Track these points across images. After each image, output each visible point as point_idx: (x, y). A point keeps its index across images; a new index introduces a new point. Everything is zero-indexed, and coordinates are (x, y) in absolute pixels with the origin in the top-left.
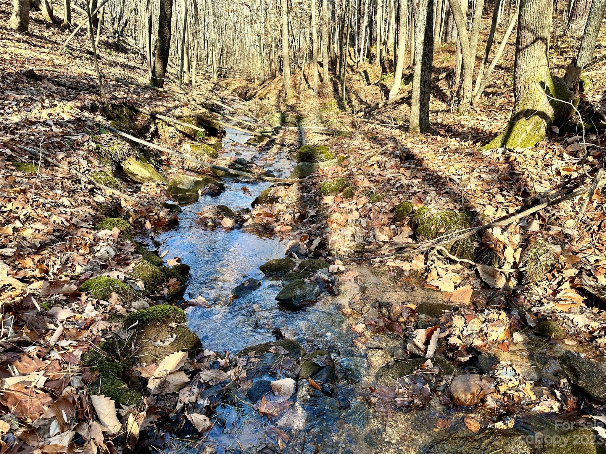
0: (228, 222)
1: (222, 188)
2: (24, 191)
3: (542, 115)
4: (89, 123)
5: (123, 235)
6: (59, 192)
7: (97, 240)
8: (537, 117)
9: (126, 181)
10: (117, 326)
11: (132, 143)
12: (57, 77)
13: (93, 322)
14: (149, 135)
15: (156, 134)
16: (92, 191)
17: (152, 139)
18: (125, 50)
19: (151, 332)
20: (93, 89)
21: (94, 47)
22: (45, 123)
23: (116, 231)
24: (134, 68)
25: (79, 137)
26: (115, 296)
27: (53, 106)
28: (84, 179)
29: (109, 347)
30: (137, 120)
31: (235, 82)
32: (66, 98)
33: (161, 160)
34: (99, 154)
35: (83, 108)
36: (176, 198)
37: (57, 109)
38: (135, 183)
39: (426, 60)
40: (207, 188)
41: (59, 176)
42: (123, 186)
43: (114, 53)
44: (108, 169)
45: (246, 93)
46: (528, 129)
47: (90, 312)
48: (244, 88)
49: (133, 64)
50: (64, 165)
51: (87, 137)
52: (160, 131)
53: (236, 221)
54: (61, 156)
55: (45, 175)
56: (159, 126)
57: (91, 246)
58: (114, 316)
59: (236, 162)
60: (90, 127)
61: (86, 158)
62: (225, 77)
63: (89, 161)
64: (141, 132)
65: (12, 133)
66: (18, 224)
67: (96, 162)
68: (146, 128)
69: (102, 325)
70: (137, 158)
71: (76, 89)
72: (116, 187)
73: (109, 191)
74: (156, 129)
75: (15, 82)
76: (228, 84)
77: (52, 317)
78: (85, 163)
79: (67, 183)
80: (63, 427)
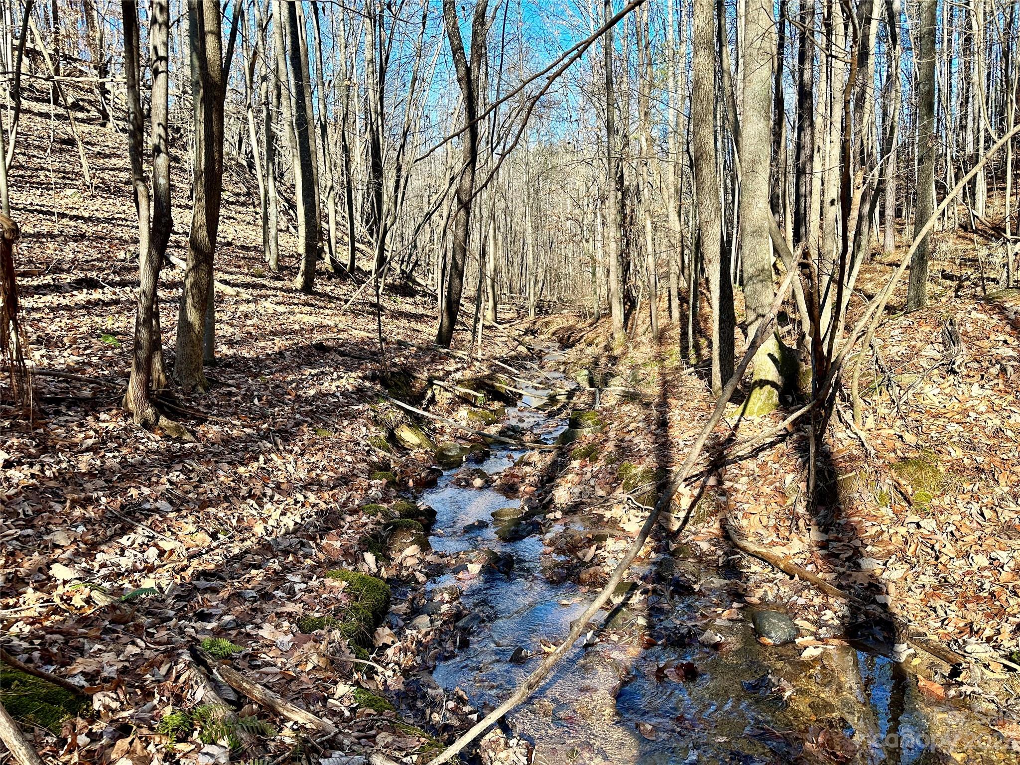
0: (478, 482)
1: (486, 456)
2: (322, 449)
3: (773, 384)
4: (369, 393)
5: (388, 485)
6: (344, 451)
7: (370, 486)
8: (769, 387)
9: (397, 447)
10: (379, 528)
11: (407, 412)
12: (342, 345)
13: (366, 524)
14: (425, 402)
15: (432, 401)
16: (368, 452)
17: (428, 406)
18: (412, 294)
19: (400, 535)
20: (374, 356)
21: (377, 295)
22: (334, 395)
23: (384, 481)
24: (422, 316)
25: (361, 407)
26: (380, 514)
27: (339, 378)
28: (363, 442)
29: (373, 536)
30: (414, 386)
31: (559, 320)
32: (349, 369)
33: (435, 429)
34: (376, 422)
35: (364, 378)
36: (440, 463)
37: (343, 381)
38: (406, 449)
39: (724, 317)
40: (472, 455)
41: (345, 439)
42: (394, 450)
43: (399, 299)
44: (383, 435)
45: (569, 337)
46: (763, 397)
47: (364, 519)
48: (570, 328)
49: (420, 311)
50: (348, 431)
51: (367, 406)
52: (438, 397)
53: (486, 482)
54: (345, 423)
55: (334, 437)
56: (437, 392)
57: (366, 490)
58: (378, 523)
59: (508, 429)
60: (370, 397)
61: (365, 425)
62: (547, 313)
63: (368, 428)
64: (416, 400)
65: (311, 405)
66: (319, 472)
67: (373, 429)
68: (423, 395)
69: (371, 526)
70: (409, 426)
71: (360, 358)
72: (388, 450)
73: (382, 453)
74: (434, 396)
75: (308, 356)
76: (547, 324)
77: (343, 519)
78: (364, 429)
79: (351, 445)
80: (349, 564)
